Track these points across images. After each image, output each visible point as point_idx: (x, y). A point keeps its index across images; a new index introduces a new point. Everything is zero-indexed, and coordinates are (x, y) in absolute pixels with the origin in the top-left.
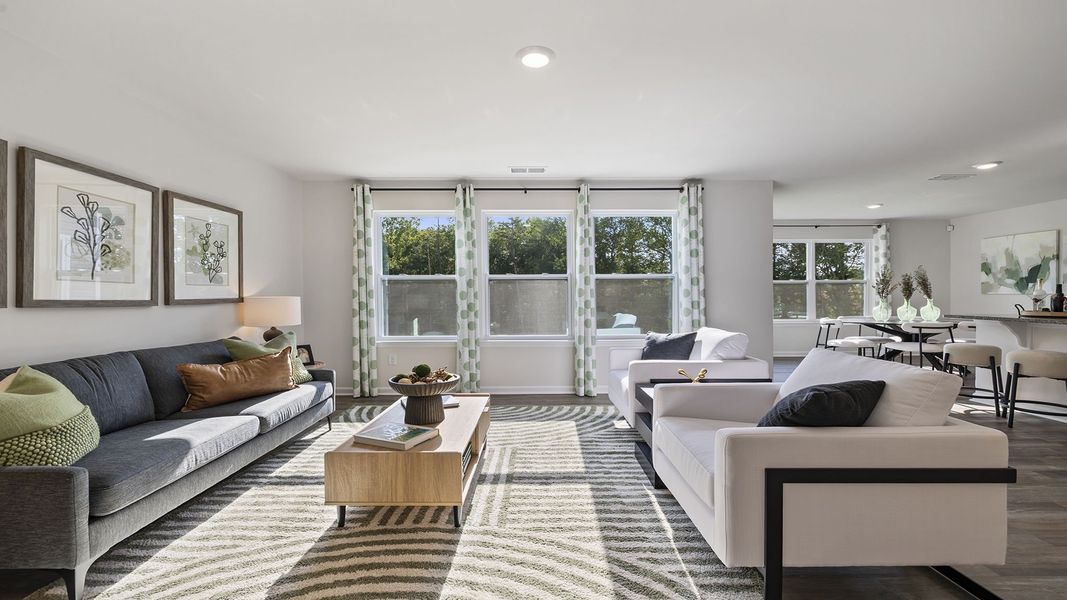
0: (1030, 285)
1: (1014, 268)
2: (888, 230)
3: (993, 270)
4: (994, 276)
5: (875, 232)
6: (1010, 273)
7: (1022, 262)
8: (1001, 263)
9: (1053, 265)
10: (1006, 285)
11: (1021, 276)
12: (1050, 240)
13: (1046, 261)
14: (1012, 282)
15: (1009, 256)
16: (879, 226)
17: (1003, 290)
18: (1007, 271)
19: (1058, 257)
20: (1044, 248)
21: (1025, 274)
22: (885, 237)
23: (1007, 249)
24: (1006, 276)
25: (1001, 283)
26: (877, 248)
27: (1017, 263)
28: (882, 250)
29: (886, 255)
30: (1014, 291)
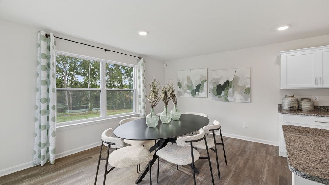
0: (197, 93)
1: (190, 85)
2: (144, 61)
3: (182, 86)
4: (183, 88)
5: (138, 61)
6: (189, 87)
7: (194, 83)
8: (185, 83)
9: (205, 84)
10: (187, 93)
11: (193, 89)
12: (204, 73)
13: (203, 82)
14: (189, 91)
15: (188, 79)
16: (140, 58)
17: (186, 95)
18: (188, 86)
19: (207, 81)
20: (202, 76)
21: (195, 88)
22: (142, 65)
23: (188, 76)
24: (187, 89)
25: (186, 92)
26: (139, 71)
27: (192, 83)
28: (142, 72)
29: (143, 75)
30: (190, 96)
